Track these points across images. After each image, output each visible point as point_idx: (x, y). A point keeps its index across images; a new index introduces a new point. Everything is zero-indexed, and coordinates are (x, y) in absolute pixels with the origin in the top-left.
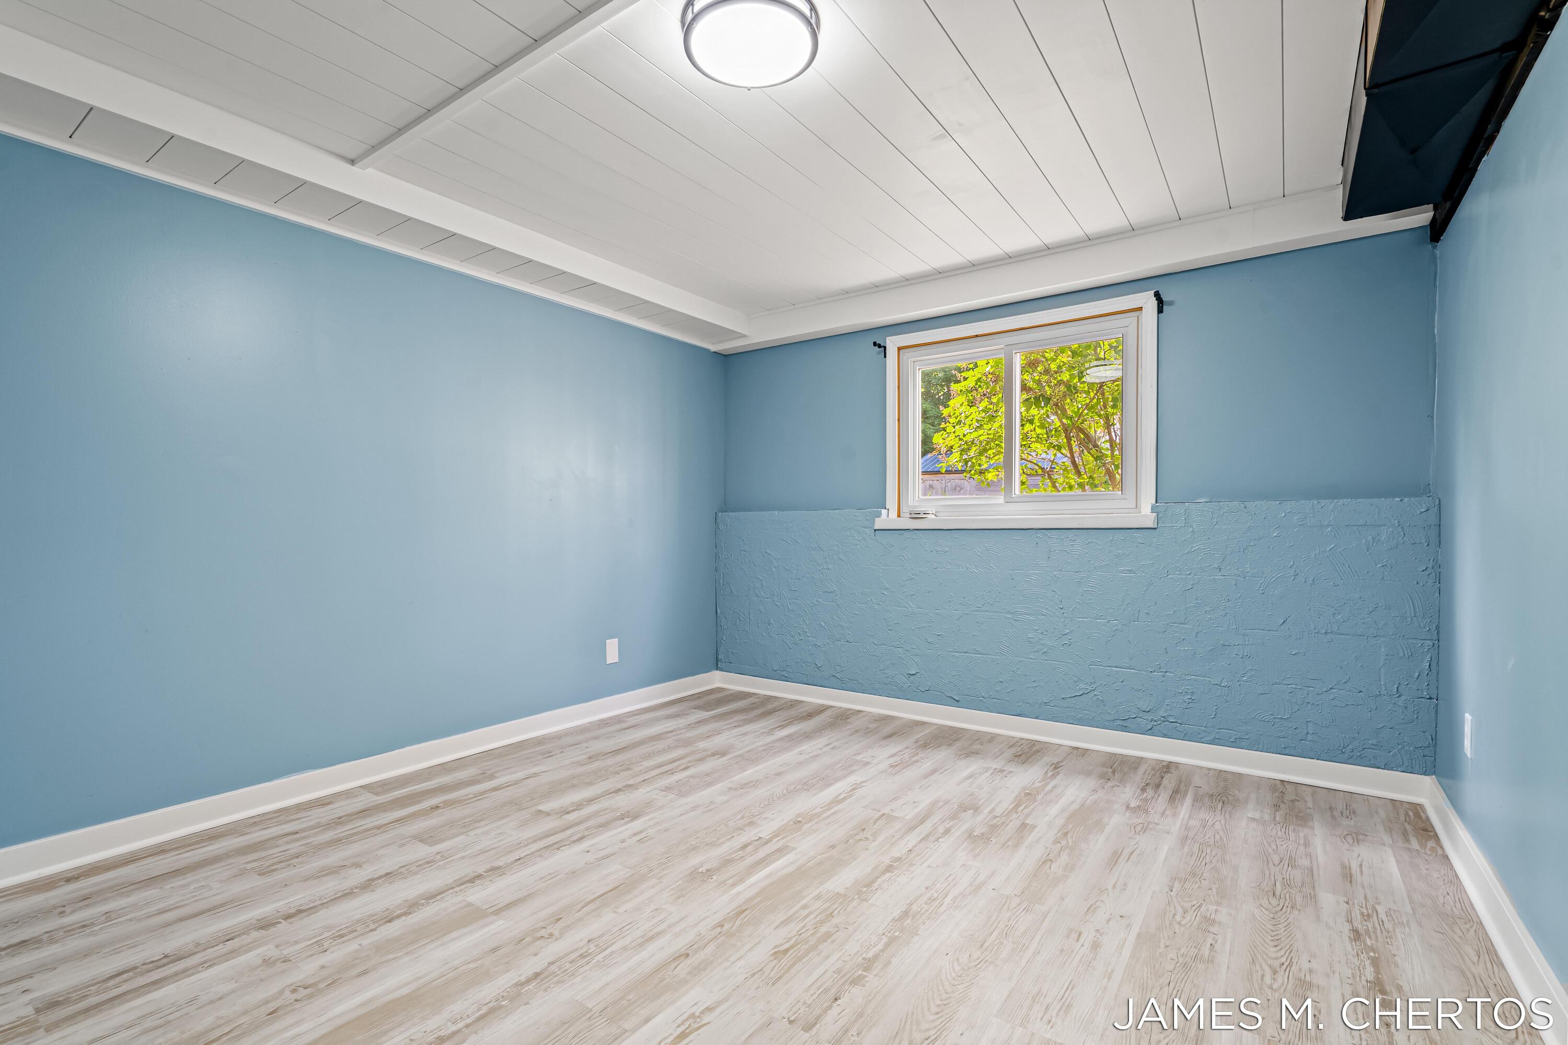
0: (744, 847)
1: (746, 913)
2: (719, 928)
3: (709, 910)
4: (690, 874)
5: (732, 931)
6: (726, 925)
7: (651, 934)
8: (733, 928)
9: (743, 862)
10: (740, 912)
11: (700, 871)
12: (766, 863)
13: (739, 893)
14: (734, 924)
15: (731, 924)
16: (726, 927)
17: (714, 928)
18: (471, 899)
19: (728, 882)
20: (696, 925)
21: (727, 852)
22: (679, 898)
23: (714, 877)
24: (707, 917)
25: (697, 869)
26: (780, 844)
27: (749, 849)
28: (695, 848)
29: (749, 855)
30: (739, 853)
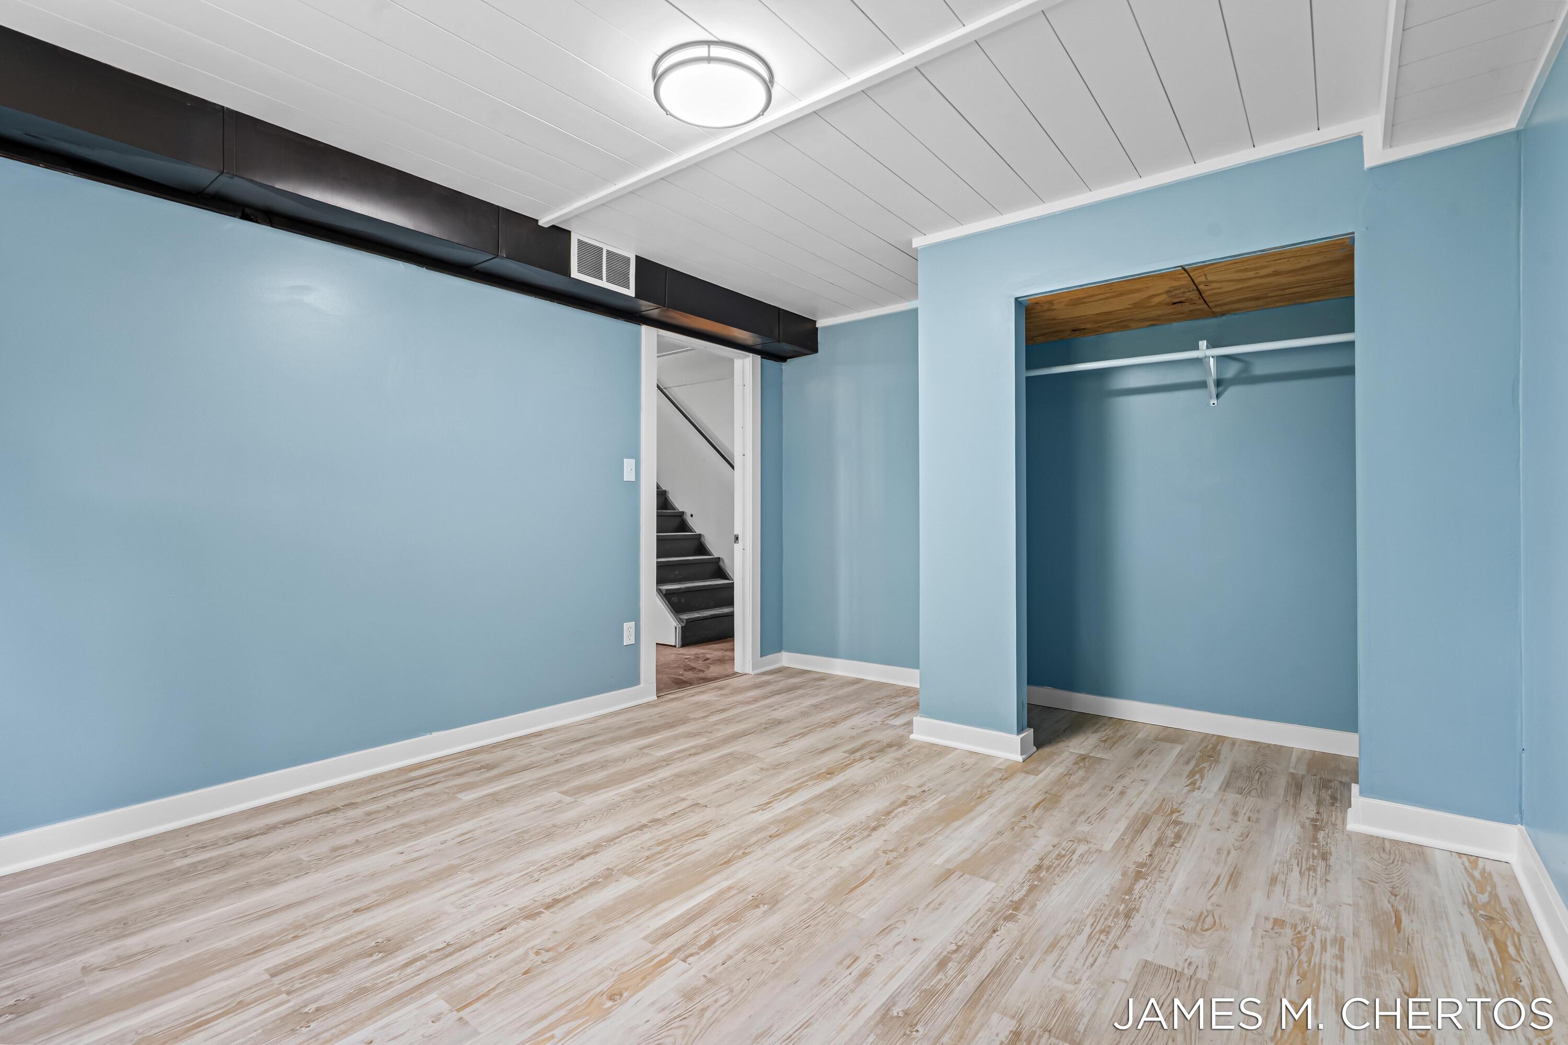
0: (711, 942)
1: (722, 862)
2: (746, 852)
3: (755, 866)
4: (777, 903)
5: (736, 850)
6: (741, 854)
7: (802, 851)
8: (734, 851)
9: (716, 917)
10: (728, 862)
11: (766, 906)
12: (689, 914)
13: (726, 879)
14: (734, 854)
15: (736, 854)
16: (740, 853)
17: (750, 853)
18: (989, 885)
19: (736, 892)
20: (766, 855)
21: (734, 933)
22: (784, 878)
23: (750, 898)
24: (756, 860)
25: (770, 909)
26: (662, 946)
27: (703, 941)
28: (777, 942)
29: (706, 928)
30: (719, 932)
